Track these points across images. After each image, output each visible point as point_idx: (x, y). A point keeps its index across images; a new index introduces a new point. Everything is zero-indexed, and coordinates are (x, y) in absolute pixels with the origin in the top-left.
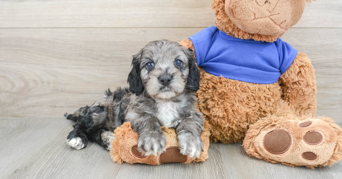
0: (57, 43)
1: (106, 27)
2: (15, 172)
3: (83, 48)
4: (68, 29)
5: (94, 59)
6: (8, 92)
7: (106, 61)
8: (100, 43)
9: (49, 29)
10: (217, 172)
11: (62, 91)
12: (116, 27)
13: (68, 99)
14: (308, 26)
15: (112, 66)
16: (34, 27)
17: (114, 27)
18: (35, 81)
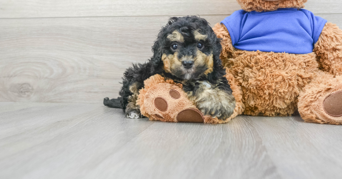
0: (94, 31)
1: (141, 15)
2: (59, 122)
3: (119, 35)
4: (105, 18)
5: (128, 45)
6: (46, 78)
7: (139, 48)
8: (134, 30)
9: (88, 19)
10: (247, 124)
11: (98, 77)
12: (149, 15)
13: (103, 85)
14: (331, 12)
15: (144, 52)
16: (74, 16)
17: (148, 15)
18: (73, 68)
